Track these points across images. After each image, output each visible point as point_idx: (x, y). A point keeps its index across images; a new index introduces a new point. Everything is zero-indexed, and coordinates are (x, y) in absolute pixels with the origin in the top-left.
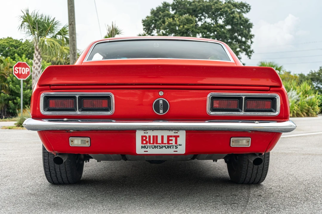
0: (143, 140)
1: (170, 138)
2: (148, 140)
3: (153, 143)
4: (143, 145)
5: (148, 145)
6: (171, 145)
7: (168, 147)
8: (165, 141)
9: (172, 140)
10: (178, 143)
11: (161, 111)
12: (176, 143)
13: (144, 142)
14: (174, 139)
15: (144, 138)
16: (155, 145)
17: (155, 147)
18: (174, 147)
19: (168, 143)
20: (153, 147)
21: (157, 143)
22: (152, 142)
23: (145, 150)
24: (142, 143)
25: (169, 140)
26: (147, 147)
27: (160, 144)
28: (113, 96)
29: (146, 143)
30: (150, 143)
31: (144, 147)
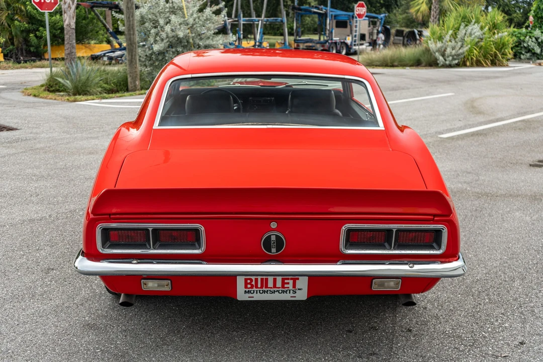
0: (246, 284)
1: (286, 281)
2: (253, 283)
3: (262, 287)
4: (247, 290)
5: (254, 289)
6: (286, 289)
7: (283, 292)
8: (279, 284)
9: (288, 283)
10: (298, 286)
11: (274, 250)
12: (294, 286)
13: (249, 286)
14: (291, 282)
15: (249, 281)
16: (264, 289)
17: (264, 292)
18: (291, 292)
19: (283, 287)
20: (261, 292)
21: (267, 287)
22: (259, 286)
23: (251, 295)
24: (246, 287)
25: (283, 283)
26: (252, 292)
27: (271, 288)
28: (203, 229)
29: (252, 287)
30: (257, 287)
31: (249, 292)
